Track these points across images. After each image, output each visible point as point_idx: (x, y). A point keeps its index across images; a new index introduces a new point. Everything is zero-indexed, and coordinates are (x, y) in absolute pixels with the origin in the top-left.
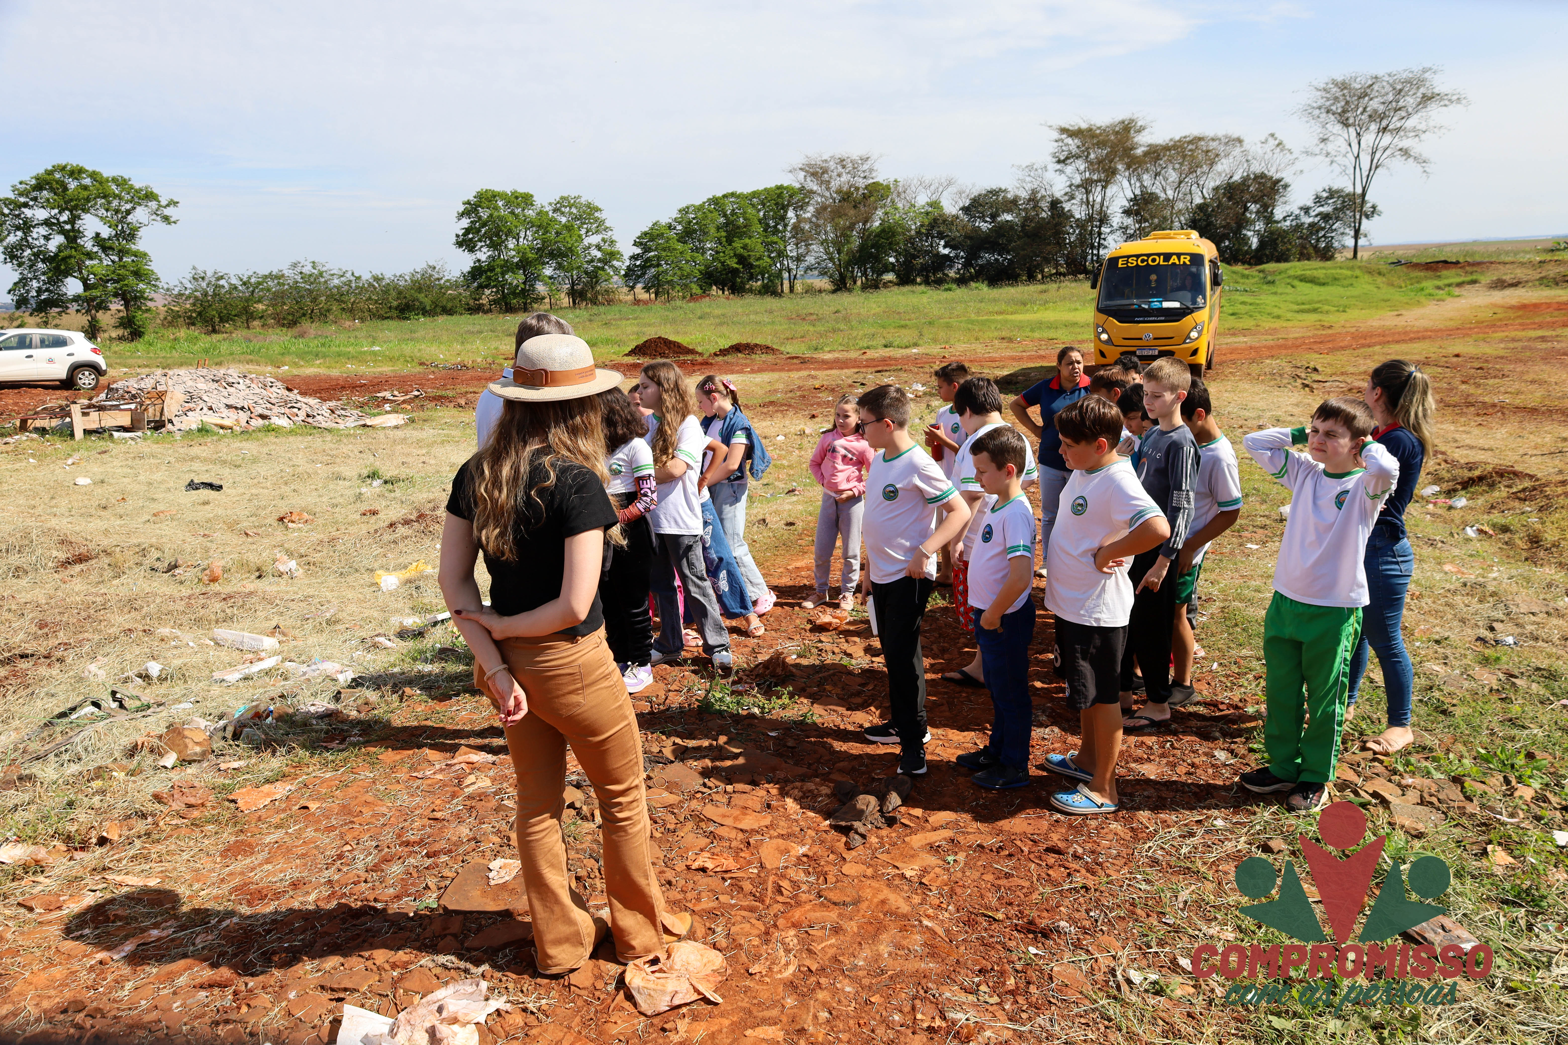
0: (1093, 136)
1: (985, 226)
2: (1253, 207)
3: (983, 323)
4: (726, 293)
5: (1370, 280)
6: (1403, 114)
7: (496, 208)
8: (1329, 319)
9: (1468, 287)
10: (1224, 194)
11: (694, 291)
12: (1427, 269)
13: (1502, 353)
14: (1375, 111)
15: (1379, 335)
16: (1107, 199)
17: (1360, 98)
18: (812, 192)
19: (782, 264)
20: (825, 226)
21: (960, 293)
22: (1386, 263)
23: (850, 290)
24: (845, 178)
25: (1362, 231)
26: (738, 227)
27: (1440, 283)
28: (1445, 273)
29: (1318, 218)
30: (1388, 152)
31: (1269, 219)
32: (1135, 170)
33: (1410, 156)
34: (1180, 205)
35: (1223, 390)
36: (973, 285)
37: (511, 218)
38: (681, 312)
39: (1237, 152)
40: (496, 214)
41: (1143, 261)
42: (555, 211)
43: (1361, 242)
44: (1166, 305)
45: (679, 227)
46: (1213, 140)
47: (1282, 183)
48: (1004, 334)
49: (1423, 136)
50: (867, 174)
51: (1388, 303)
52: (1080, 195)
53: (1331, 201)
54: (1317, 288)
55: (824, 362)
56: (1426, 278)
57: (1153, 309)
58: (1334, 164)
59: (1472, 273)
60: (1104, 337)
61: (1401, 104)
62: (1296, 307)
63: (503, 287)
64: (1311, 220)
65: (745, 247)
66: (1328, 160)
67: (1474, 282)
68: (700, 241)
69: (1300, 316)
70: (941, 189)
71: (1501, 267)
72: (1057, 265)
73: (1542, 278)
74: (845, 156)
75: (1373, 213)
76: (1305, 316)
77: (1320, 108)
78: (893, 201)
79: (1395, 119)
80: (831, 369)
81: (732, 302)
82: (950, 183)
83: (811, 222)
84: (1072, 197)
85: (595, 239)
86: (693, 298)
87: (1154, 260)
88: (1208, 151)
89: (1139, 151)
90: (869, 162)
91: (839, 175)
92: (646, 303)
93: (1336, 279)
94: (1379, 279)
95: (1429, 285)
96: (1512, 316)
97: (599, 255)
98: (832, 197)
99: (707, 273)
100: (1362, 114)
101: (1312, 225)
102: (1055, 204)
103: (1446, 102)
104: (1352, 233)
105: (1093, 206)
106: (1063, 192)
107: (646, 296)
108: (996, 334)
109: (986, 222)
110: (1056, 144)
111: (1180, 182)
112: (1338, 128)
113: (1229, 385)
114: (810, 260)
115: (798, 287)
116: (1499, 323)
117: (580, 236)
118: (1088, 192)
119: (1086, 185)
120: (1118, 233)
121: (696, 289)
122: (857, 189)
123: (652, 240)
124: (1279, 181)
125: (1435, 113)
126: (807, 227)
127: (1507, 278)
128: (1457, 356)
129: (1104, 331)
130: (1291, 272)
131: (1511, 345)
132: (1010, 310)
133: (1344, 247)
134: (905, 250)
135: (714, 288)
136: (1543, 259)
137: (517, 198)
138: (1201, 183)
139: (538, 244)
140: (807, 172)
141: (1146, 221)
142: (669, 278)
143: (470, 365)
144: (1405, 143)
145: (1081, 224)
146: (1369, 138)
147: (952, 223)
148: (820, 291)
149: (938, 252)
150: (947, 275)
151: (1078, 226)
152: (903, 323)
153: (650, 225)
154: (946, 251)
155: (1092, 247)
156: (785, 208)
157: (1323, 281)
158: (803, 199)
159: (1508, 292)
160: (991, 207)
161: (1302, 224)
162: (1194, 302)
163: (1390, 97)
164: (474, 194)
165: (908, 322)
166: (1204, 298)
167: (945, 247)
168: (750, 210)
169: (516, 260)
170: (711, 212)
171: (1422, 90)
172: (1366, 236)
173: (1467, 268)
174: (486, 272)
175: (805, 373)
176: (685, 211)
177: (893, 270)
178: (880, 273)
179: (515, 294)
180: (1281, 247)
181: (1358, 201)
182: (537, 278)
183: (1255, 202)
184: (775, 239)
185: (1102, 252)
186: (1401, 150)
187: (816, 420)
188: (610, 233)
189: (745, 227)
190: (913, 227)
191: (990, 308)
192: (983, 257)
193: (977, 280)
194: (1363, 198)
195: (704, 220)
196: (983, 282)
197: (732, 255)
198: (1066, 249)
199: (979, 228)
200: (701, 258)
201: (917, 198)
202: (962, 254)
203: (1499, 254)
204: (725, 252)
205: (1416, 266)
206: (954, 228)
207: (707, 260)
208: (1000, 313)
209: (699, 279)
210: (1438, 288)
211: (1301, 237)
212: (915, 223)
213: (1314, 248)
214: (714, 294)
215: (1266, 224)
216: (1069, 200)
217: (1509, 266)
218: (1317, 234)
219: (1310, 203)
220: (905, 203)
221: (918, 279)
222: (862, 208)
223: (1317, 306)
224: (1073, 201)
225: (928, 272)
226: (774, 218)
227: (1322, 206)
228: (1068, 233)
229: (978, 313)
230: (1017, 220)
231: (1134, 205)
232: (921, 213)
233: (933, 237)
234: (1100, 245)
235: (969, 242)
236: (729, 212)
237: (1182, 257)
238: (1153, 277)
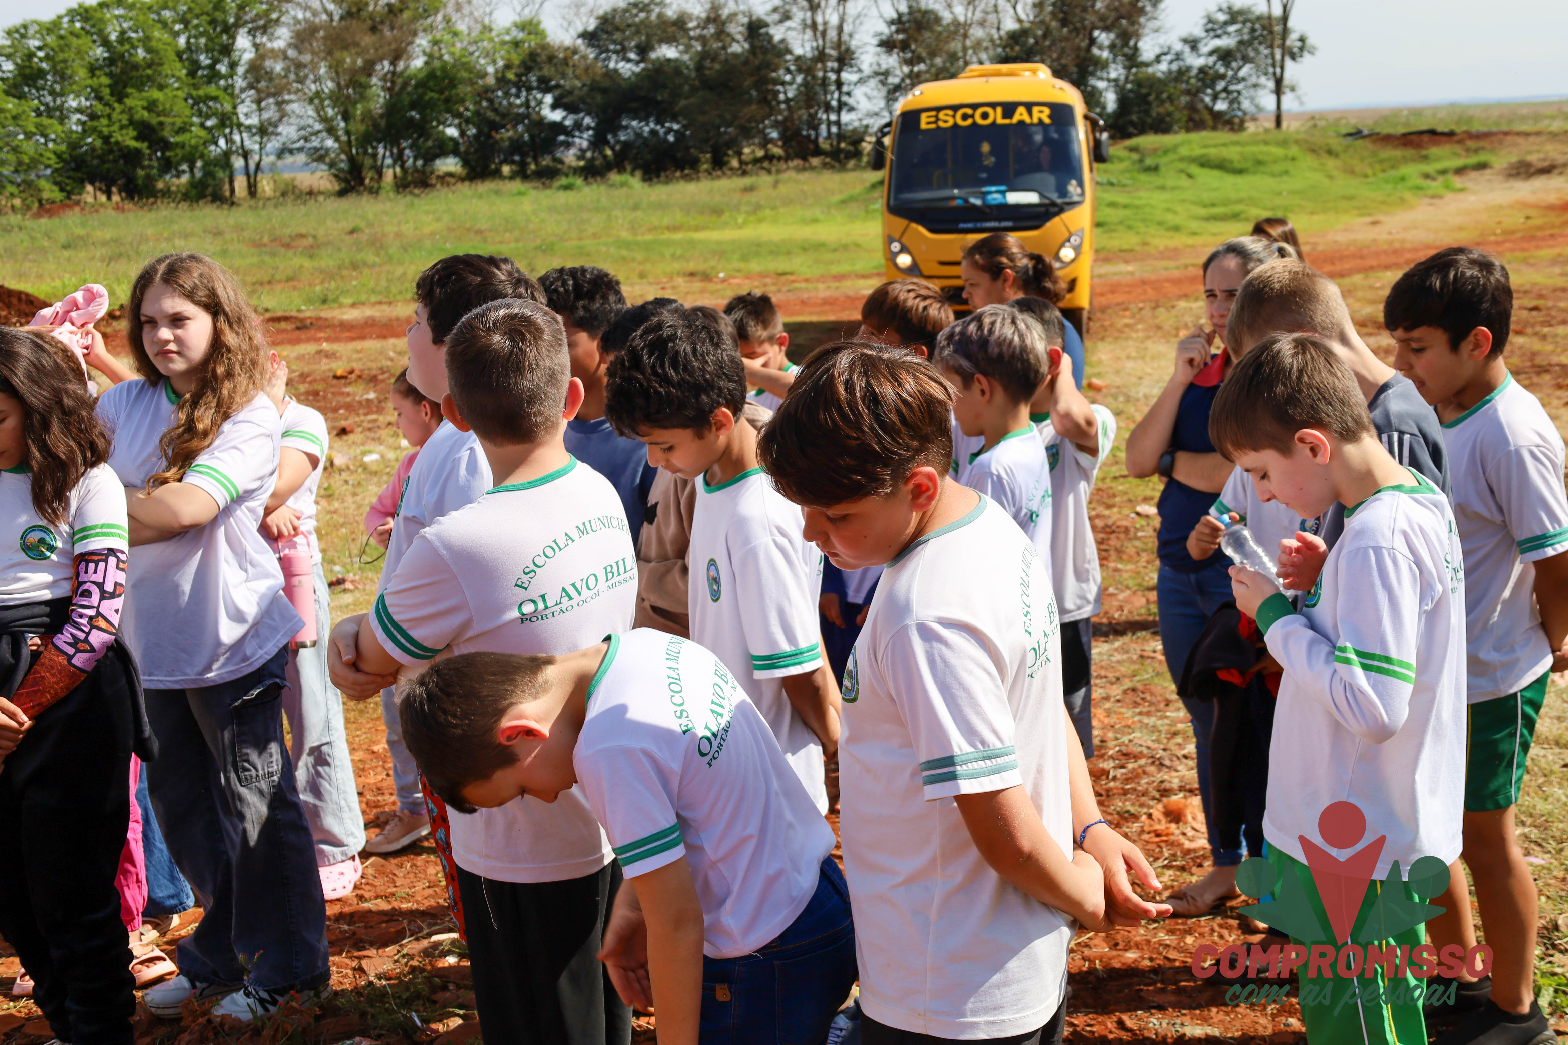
1: (627, 68)
2: (1104, 38)
3: (647, 247)
4: (116, 198)
5: (1317, 163)
9: (1473, 174)
10: (1053, 13)
11: (46, 195)
12: (1405, 145)
15: (1353, 256)
16: (849, 20)
19: (229, 141)
20: (315, 67)
22: (1339, 135)
23: (374, 192)
25: (1286, 82)
26: (135, 67)
27: (1429, 168)
28: (1434, 151)
29: (1213, 58)
31: (1132, 60)
34: (977, 33)
35: (1123, 355)
36: (614, 177)
38: (23, 235)
41: (965, 117)
43: (1288, 102)
44: (1015, 198)
45: (8, 66)
48: (691, 266)
51: (1352, 203)
52: (800, 13)
53: (1232, 29)
54: (1231, 178)
55: (344, 326)
56: (1406, 160)
57: (990, 207)
59: (1476, 151)
60: (904, 260)
62: (1203, 212)
64: (1201, 61)
65: (151, 106)
67: (1482, 166)
68: (53, 93)
71: (1521, 140)
72: (766, 141)
75: (1302, 49)
78: (447, 20)
80: (362, 337)
81: (131, 216)
83: (286, 58)
84: (786, 17)
86: (45, 208)
87: (985, 116)
93: (1259, 163)
94: (1331, 163)
95: (1412, 170)
96: (1557, 221)
98: (326, 11)
99: (74, 159)
101: (1202, 70)
102: (755, 28)
104: (1271, 85)
105: (824, 34)
106: (769, 7)
108: (677, 266)
109: (629, 60)
113: (1131, 348)
114: (288, 131)
115: (266, 186)
116: (1539, 234)
120: (873, 83)
121: (50, 192)
126: (278, 67)
127: (1533, 158)
129: (904, 250)
130: (1184, 151)
132: (693, 223)
133: (1259, 108)
134: (477, 113)
135: (89, 188)
141: (920, 59)
145: (805, 66)
147: (565, 62)
148: (310, 193)
149: (542, 119)
150: (561, 162)
151: (800, 70)
154: (557, 116)
155: (828, 108)
156: (230, 30)
157: (1237, 165)
158: (267, 13)
159: (1539, 182)
160: (638, 32)
161: (1189, 69)
162: (1063, 193)
166: (1081, 184)
167: (554, 107)
168: (158, 33)
170: (77, 36)
172: (1293, 89)
173: (1471, 144)
175: (310, 348)
176: (18, 33)
177: (455, 152)
178: (430, 157)
180: (1157, 110)
181: (1278, 28)
183: (1107, 29)
184: (212, 90)
185: (845, 117)
187: (351, 437)
189: (149, 66)
190: (490, 69)
191: (655, 219)
192: (626, 128)
193: (621, 170)
194: (1285, 24)
195: (62, 51)
196: (632, 174)
197: (125, 122)
198: (780, 112)
199: (616, 71)
200: (59, 128)
201: (496, 15)
202: (588, 121)
203: (1510, 121)
204: (109, 116)
205: (1386, 139)
206: (570, 71)
207: (71, 132)
208: (675, 228)
209: (56, 170)
210: (1427, 176)
211: (1188, 92)
212: (494, 62)
213: (1210, 110)
214: (90, 199)
215: (1128, 68)
216: (781, 21)
217: (1531, 139)
218: (1212, 86)
219: (1198, 31)
220: (472, 23)
221: (506, 169)
222: (388, 33)
223: (1238, 208)
224: (788, 24)
225: (523, 155)
226: (208, 50)
227: (1218, 36)
228: (783, 83)
229: (633, 228)
230: (686, 57)
231: (898, 32)
232: (504, 43)
233: (529, 89)
234: (841, 105)
235: (599, 99)
236: (113, 37)
237: (1035, 109)
238: (986, 148)
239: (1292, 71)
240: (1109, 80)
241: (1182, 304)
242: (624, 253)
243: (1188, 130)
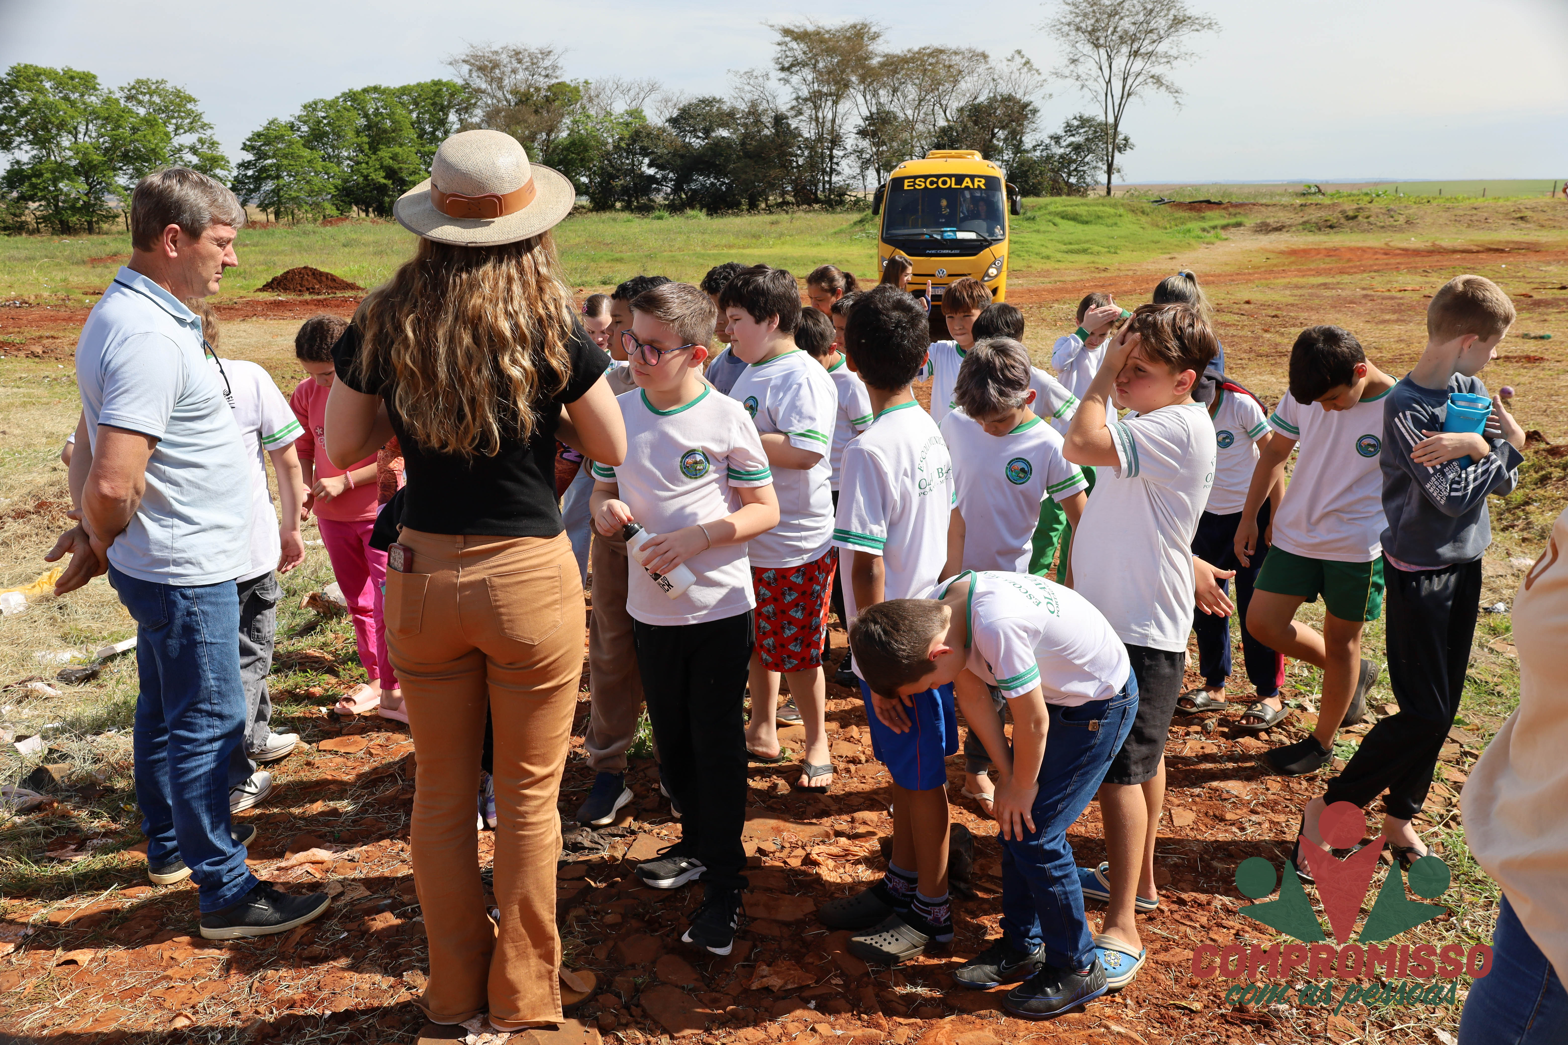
0: (823, 41)
1: (696, 143)
2: (1001, 134)
4: (371, 215)
5: (1134, 219)
6: (1155, 37)
7: (41, 91)
8: (1104, 260)
9: (1233, 230)
10: (970, 117)
11: (328, 212)
12: (1191, 209)
13: (1291, 300)
14: (1126, 32)
16: (839, 116)
17: (1110, 16)
18: (479, 91)
21: (673, 222)
22: (1147, 201)
24: (521, 75)
25: (1115, 166)
26: (385, 131)
27: (1206, 225)
28: (1208, 214)
29: (1069, 149)
30: (1140, 79)
31: (1018, 149)
32: (871, 83)
33: (1162, 84)
34: (920, 127)
36: (689, 212)
37: (64, 106)
38: (316, 237)
39: (982, 68)
40: (41, 99)
42: (129, 98)
43: (1115, 178)
44: (961, 235)
45: (305, 128)
46: (956, 53)
47: (1030, 108)
49: (1175, 63)
50: (550, 72)
51: (1158, 245)
52: (808, 111)
53: (1082, 131)
54: (1080, 227)
56: (1191, 219)
58: (1085, 89)
59: (1235, 215)
61: (1153, 25)
62: (1064, 247)
63: (56, 199)
64: (1062, 151)
65: (394, 157)
66: (1079, 83)
67: (1239, 225)
68: (333, 147)
69: (1072, 257)
70: (642, 95)
71: (1263, 209)
72: (783, 193)
73: (1304, 223)
74: (520, 47)
75: (1125, 145)
76: (1075, 257)
77: (1069, 24)
78: (583, 107)
79: (1147, 42)
81: (382, 227)
82: (653, 89)
84: (800, 113)
85: (188, 139)
86: (327, 220)
88: (950, 66)
89: (875, 62)
90: (552, 57)
91: (514, 71)
92: (266, 225)
93: (1099, 217)
94: (1144, 219)
95: (1195, 226)
96: (1287, 261)
97: (195, 160)
98: (506, 100)
99: (344, 189)
100: (1112, 34)
101: (1061, 157)
102: (779, 120)
103: (1197, 27)
104: (1105, 167)
105: (823, 124)
106: (789, 106)
107: (260, 217)
109: (699, 137)
110: (779, 48)
111: (920, 101)
112: (1088, 48)
116: (1276, 269)
117: (167, 134)
118: (817, 108)
119: (815, 99)
120: (853, 157)
121: (331, 210)
122: (538, 90)
123: (267, 143)
124: (1027, 105)
125: (1186, 38)
127: (1270, 221)
128: (1248, 302)
130: (1052, 208)
131: (1296, 292)
133: (1097, 183)
134: (602, 168)
135: (355, 208)
136: (1303, 202)
137: (72, 78)
138: (944, 102)
139: (105, 142)
140: (472, 64)
141: (884, 143)
142: (294, 194)
143: (32, 300)
144: (1157, 70)
145: (810, 145)
146: (1120, 62)
147: (658, 137)
149: (643, 173)
150: (654, 201)
151: (807, 148)
152: (617, 255)
153: (265, 124)
154: (651, 171)
155: (824, 172)
156: (445, 109)
157: (1085, 219)
158: (468, 99)
159: (1274, 236)
160: (704, 120)
161: (1053, 155)
162: (992, 233)
163: (1141, 17)
164: (7, 70)
165: (622, 255)
166: (1003, 229)
167: (650, 166)
168: (399, 110)
169: (74, 163)
170: (348, 110)
171: (1173, 12)
172: (1119, 171)
173: (1231, 210)
174: (29, 178)
176: (311, 107)
177: (586, 193)
179: (74, 209)
180: (1032, 181)
181: (1111, 131)
182: (108, 188)
183: (1002, 128)
185: (835, 178)
186: (1152, 77)
188: (209, 132)
189: (394, 131)
190: (610, 140)
191: (716, 240)
192: (696, 180)
193: (693, 208)
194: (1116, 129)
195: (338, 120)
196: (701, 210)
197: (378, 166)
198: (794, 174)
199: (690, 143)
200: (337, 169)
201: (614, 105)
202: (671, 175)
203: (1256, 196)
204: (367, 163)
205: (1179, 205)
206: (660, 143)
207: (343, 171)
208: (731, 247)
209: (333, 196)
210: (1204, 230)
211: (1052, 170)
212: (613, 136)
213: (1067, 183)
214: (354, 215)
215: (1015, 154)
216: (796, 116)
217: (1270, 208)
218: (1068, 167)
219: (1060, 132)
220: (599, 111)
221: (618, 205)
222: (545, 114)
223: (1086, 246)
224: (801, 117)
225: (630, 196)
226: (430, 122)
227: (1073, 135)
228: (796, 156)
229: (704, 244)
230: (734, 137)
231: (869, 125)
232: (621, 123)
233: (635, 154)
234: (832, 170)
235: (679, 162)
236: (371, 111)
237: (976, 180)
238: (944, 203)
239: (1119, 159)
240: (1003, 161)
241: (1056, 305)
242: (701, 261)
243: (1052, 195)
